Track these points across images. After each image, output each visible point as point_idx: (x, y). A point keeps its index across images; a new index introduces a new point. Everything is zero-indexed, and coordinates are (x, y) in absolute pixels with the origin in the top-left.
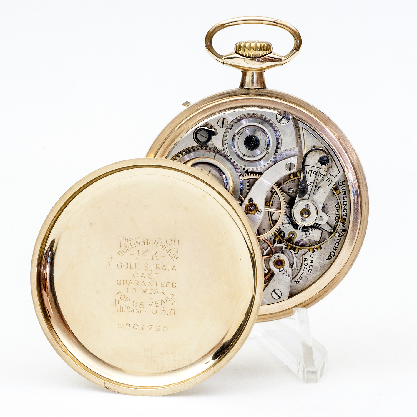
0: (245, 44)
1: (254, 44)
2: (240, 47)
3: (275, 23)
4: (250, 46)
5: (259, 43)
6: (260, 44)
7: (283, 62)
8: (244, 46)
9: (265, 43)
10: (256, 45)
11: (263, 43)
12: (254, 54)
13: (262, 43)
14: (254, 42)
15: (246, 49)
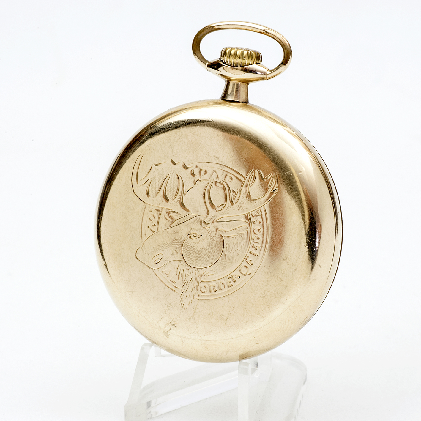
0: (231, 50)
1: (241, 51)
2: (225, 53)
3: (265, 31)
4: (236, 53)
5: (246, 51)
6: (248, 52)
7: (268, 76)
8: (230, 52)
9: (253, 52)
10: (243, 53)
11: (252, 52)
12: (239, 63)
13: (250, 51)
14: (241, 49)
15: (231, 55)
